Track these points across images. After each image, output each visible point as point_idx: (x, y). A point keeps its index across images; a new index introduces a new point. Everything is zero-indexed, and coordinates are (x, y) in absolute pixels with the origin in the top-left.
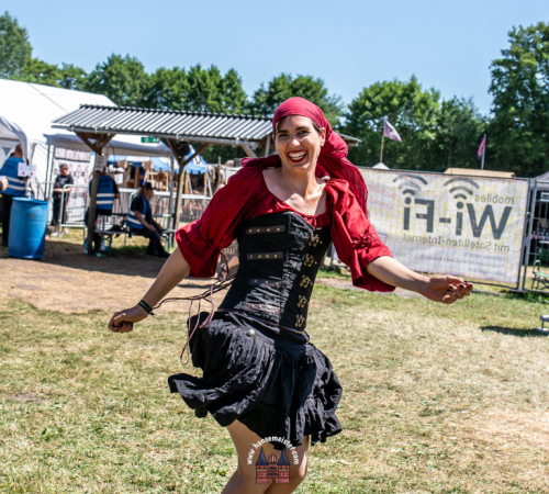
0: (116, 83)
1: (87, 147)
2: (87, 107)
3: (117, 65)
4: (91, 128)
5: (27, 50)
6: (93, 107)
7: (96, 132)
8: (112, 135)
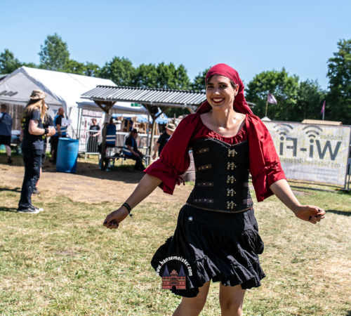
0: (117, 73)
1: (100, 109)
2: (100, 86)
3: (117, 62)
4: (103, 99)
5: (67, 55)
6: (103, 87)
7: (105, 100)
8: (115, 102)
